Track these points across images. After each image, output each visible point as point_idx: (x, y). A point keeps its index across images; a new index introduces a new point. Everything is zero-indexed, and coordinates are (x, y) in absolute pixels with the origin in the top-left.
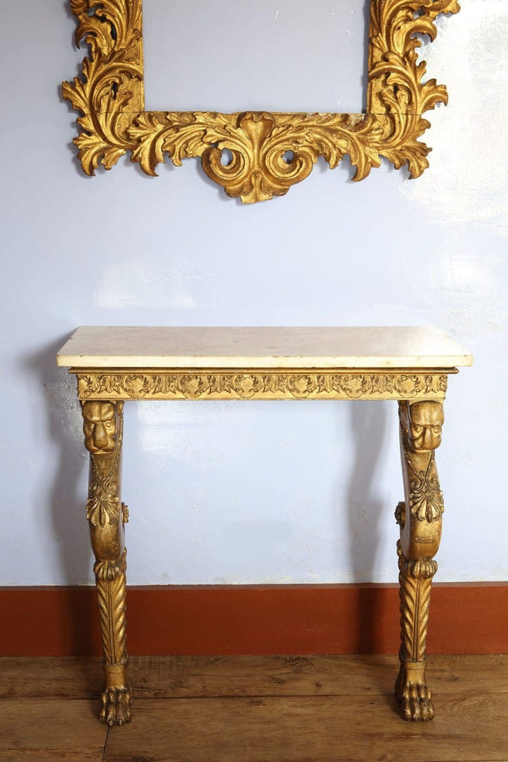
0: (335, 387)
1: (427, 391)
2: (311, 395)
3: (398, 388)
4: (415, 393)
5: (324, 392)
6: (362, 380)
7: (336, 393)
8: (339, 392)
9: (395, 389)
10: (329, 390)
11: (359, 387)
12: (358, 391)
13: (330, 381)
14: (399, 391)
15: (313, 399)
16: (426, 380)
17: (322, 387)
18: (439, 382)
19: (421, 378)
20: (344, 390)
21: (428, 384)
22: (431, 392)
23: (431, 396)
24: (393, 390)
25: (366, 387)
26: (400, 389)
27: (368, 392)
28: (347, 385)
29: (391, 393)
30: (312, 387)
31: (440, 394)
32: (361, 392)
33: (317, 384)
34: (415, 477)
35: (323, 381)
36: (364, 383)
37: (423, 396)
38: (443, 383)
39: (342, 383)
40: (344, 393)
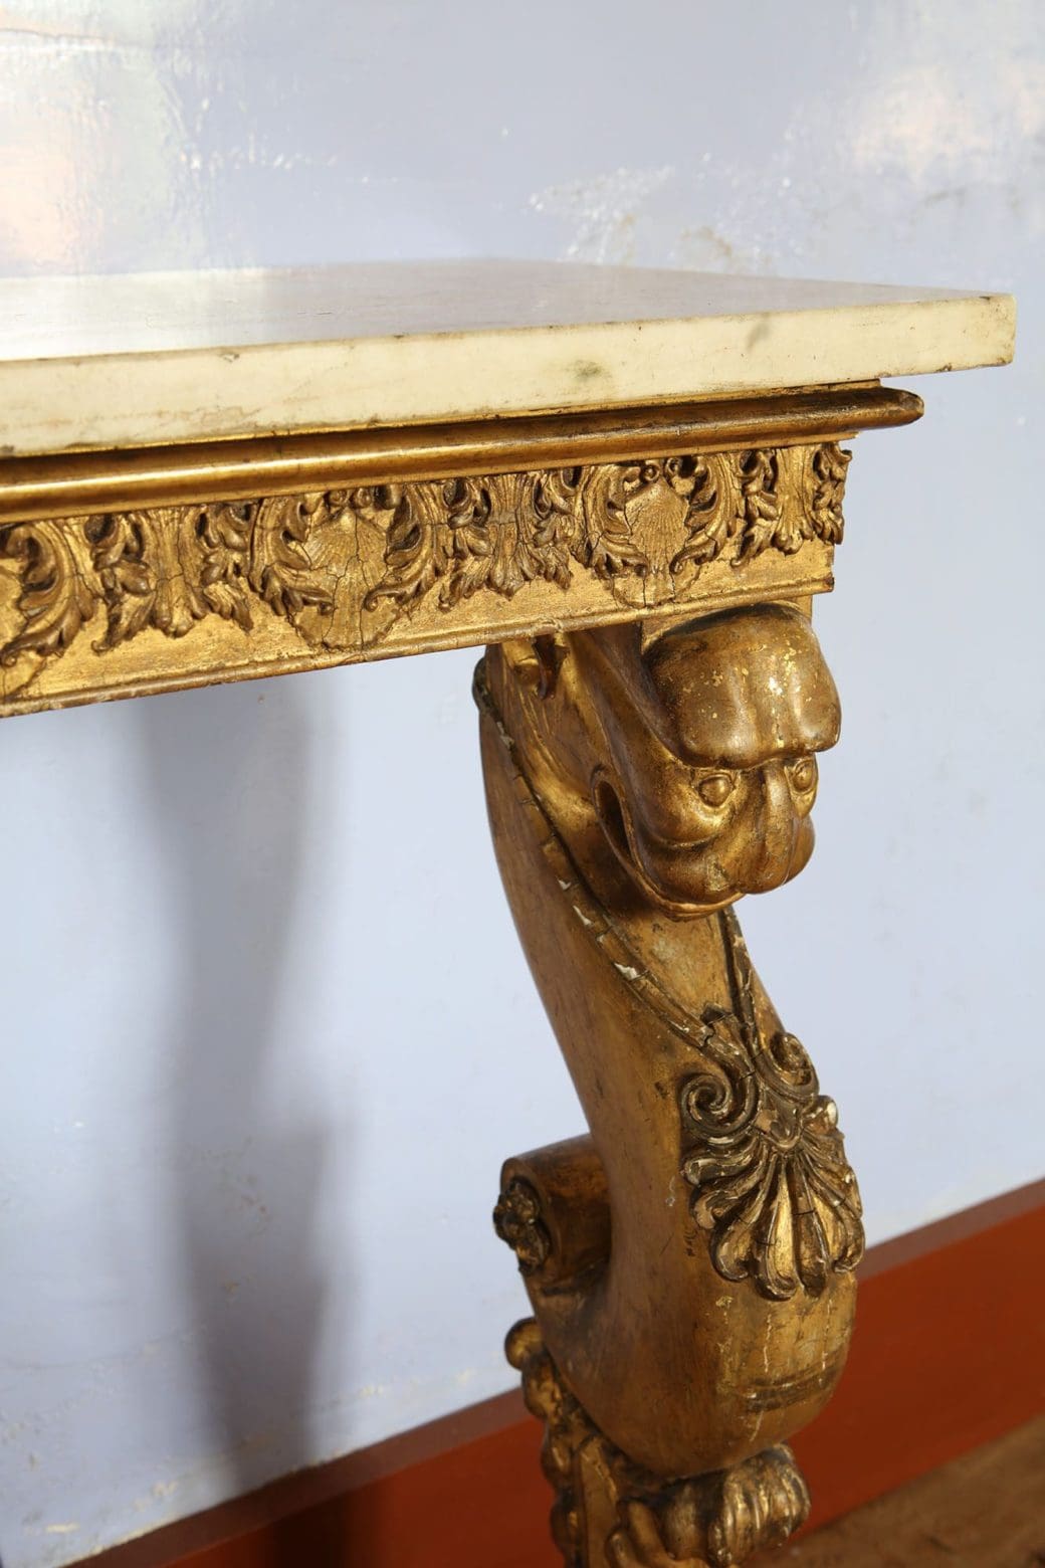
0: (220, 591)
1: (747, 547)
2: (58, 677)
3: (600, 551)
4: (692, 567)
5: (151, 640)
6: (385, 518)
7: (229, 630)
8: (246, 624)
9: (587, 556)
10: (179, 618)
11: (374, 570)
12: (368, 600)
13: (180, 550)
14: (607, 569)
15: (74, 701)
16: (745, 482)
17: (131, 603)
18: (810, 485)
19: (725, 470)
20: (284, 603)
21: (758, 502)
22: (770, 556)
23: (766, 575)
24: (574, 566)
25: (421, 566)
26: (617, 551)
27: (430, 598)
28: (302, 564)
29: (564, 586)
30: (57, 611)
31: (809, 556)
32: (386, 603)
33: (94, 580)
34: (690, 1055)
35: (133, 554)
36: (404, 540)
37: (730, 582)
38: (828, 488)
39: (266, 556)
40: (278, 626)
